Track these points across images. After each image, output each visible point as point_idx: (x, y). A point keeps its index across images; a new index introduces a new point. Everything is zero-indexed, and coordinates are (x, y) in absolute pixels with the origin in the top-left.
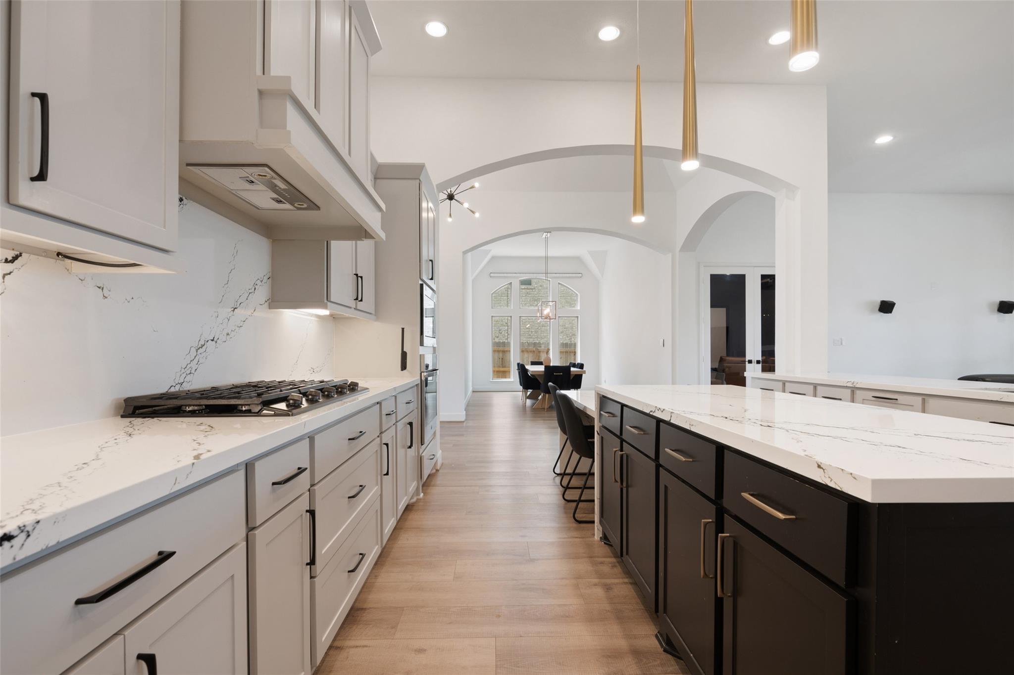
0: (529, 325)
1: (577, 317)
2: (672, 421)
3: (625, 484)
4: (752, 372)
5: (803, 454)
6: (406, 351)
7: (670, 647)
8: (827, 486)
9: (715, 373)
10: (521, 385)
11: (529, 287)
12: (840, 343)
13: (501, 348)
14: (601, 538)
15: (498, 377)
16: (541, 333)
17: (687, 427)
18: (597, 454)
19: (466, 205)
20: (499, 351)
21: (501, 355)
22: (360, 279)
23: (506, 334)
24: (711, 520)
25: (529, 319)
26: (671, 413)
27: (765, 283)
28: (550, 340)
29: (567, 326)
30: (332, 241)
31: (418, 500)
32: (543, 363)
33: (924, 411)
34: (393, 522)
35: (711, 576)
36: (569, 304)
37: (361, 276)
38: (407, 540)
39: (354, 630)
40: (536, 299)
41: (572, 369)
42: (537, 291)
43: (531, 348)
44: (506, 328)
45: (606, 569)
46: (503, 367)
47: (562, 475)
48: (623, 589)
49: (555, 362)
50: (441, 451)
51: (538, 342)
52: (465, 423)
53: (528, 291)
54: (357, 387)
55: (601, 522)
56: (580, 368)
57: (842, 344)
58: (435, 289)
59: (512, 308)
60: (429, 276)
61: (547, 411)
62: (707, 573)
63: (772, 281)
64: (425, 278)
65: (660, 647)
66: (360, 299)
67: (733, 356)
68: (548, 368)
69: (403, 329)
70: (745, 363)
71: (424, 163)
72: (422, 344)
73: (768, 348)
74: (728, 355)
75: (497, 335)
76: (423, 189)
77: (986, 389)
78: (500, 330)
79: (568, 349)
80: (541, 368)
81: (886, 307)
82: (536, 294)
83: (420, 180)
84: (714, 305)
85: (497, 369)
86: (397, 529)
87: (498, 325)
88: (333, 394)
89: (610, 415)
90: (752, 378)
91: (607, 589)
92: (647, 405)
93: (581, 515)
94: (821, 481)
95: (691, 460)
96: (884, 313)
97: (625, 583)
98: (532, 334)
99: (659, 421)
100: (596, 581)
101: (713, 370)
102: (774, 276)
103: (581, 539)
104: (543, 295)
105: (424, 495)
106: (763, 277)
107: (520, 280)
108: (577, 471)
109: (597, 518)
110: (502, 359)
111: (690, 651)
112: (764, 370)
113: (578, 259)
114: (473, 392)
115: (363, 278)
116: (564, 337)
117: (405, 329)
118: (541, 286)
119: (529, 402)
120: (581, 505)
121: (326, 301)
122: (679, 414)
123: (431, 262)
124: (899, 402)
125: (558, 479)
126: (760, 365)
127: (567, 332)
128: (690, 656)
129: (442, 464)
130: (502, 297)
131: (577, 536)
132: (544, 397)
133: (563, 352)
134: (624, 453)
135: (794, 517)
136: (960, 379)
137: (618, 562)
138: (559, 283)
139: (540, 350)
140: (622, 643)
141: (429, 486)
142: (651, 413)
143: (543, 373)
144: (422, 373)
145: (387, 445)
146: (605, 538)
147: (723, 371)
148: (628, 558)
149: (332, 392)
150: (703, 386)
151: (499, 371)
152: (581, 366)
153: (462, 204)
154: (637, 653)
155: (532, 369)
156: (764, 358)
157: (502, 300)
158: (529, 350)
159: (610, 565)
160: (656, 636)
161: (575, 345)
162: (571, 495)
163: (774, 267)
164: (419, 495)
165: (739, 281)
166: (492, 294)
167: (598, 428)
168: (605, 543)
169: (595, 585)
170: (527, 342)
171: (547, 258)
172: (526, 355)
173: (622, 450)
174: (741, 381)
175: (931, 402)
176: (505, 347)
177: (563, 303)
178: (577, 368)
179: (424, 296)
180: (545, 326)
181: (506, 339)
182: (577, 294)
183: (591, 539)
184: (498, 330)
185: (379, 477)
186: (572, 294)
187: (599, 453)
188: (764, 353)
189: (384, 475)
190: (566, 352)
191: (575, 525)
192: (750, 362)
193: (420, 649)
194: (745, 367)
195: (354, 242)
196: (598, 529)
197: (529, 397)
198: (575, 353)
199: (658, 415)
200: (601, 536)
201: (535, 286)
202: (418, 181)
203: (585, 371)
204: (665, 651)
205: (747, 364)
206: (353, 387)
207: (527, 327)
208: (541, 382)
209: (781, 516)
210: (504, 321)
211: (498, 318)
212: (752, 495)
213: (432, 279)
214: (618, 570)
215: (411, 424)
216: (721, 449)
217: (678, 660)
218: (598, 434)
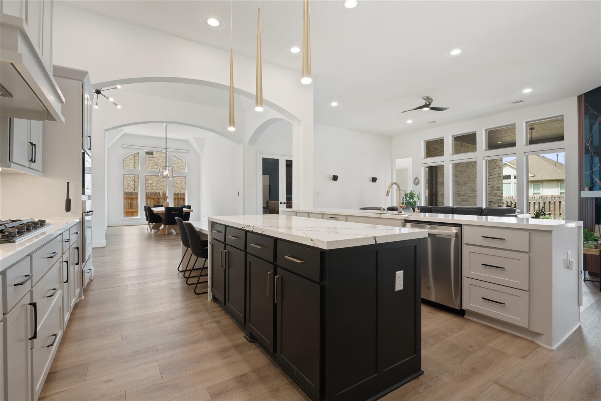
0: (151, 181)
1: (186, 177)
2: (253, 231)
3: (227, 267)
4: (282, 208)
5: (306, 237)
6: (70, 198)
7: (252, 338)
8: (314, 247)
9: (265, 209)
10: (147, 220)
11: (151, 156)
12: (318, 194)
13: (130, 196)
14: (211, 300)
15: (127, 216)
16: (160, 186)
17: (261, 232)
18: (210, 254)
19: (111, 100)
20: (128, 198)
21: (130, 201)
22: (33, 146)
23: (134, 187)
24: (271, 272)
25: (151, 177)
26: (253, 227)
27: (287, 164)
28: (167, 191)
29: (178, 182)
30: (15, 119)
31: (81, 301)
32: (164, 206)
33: (346, 221)
34: (68, 315)
35: (272, 296)
36: (179, 169)
37: (34, 144)
38: (76, 326)
39: (52, 385)
40: (156, 164)
41: (184, 209)
42: (157, 159)
43: (153, 196)
44: (134, 182)
45: (216, 314)
46: (131, 209)
47: (184, 271)
48: (226, 320)
49: (171, 205)
50: (93, 267)
51: (157, 192)
52: (106, 248)
53: (150, 158)
54: (44, 224)
55: (212, 291)
56: (188, 208)
57: (319, 194)
58: (90, 156)
59: (139, 169)
60: (87, 147)
61: (167, 236)
62: (270, 296)
63: (290, 163)
64: (85, 148)
65: (246, 340)
66: (33, 161)
67: (272, 200)
68: (168, 209)
69: (68, 183)
70: (278, 204)
71: (88, 71)
72: (84, 193)
73: (289, 196)
74: (270, 200)
75: (126, 187)
76: (86, 88)
77: (365, 212)
78: (128, 184)
79: (179, 197)
80: (162, 209)
81: (335, 178)
82: (156, 161)
83: (83, 82)
84: (264, 173)
85: (127, 210)
86: (70, 320)
87: (127, 180)
88: (31, 228)
89: (218, 232)
90: (283, 211)
91: (218, 323)
92: (240, 224)
93: (198, 291)
94: (312, 245)
95: (263, 247)
96: (335, 181)
97: (227, 318)
98: (153, 187)
99: (247, 232)
100: (212, 320)
101: (264, 208)
102: (292, 161)
103: (200, 303)
104: (161, 162)
105: (85, 297)
106: (287, 161)
107: (145, 151)
108: (194, 268)
109: (209, 289)
110: (131, 203)
111: (261, 334)
112: (287, 207)
113: (186, 141)
114: (108, 227)
115: (36, 145)
116: (176, 189)
117: (70, 183)
118: (160, 156)
119: (153, 231)
120: (199, 285)
121: (8, 162)
122: (257, 227)
123: (89, 138)
124: (338, 219)
125: (181, 275)
126: (285, 205)
127: (178, 186)
128: (262, 337)
129: (95, 275)
130: (130, 162)
131: (197, 301)
132: (165, 227)
133: (176, 199)
134: (227, 250)
135: (303, 261)
136: (360, 209)
137: (222, 309)
138: (173, 155)
139: (159, 198)
140: (229, 344)
141: (87, 291)
142: (243, 228)
143: (165, 212)
144: (84, 213)
145: (67, 262)
146: (215, 299)
147: (268, 208)
148: (229, 304)
149: (31, 227)
150: (259, 215)
151: (128, 212)
152: (189, 207)
153: (108, 98)
154: (236, 347)
155: (156, 210)
156: (287, 201)
157: (130, 163)
158: (151, 197)
159: (218, 311)
160: (245, 337)
161: (184, 194)
162: (190, 281)
163: (292, 156)
164: (82, 297)
165: (276, 162)
166: (124, 159)
167: (211, 240)
168: (214, 302)
169: (211, 322)
170: (150, 192)
171: (166, 139)
172: (149, 201)
173: (225, 249)
174: (277, 212)
175: (349, 218)
176: (133, 195)
177: (175, 168)
178: (187, 208)
179: (86, 161)
180: (163, 182)
181: (133, 190)
182: (185, 163)
183: (206, 301)
184: (127, 183)
185: (62, 284)
186: (182, 162)
187: (211, 254)
188: (287, 199)
189: (65, 282)
190: (178, 199)
191: (196, 296)
192: (281, 203)
193: (107, 381)
194: (278, 206)
195: (29, 120)
196: (210, 295)
197: (153, 228)
198: (184, 199)
199: (246, 228)
200: (212, 298)
201: (156, 156)
202: (82, 82)
203: (192, 210)
204: (249, 341)
205: (280, 205)
206: (42, 223)
207: (150, 182)
208: (163, 218)
209: (299, 261)
210: (132, 178)
211: (127, 175)
212: (289, 256)
213: (90, 149)
214: (223, 313)
215: (78, 248)
216: (276, 240)
217: (256, 344)
218: (210, 243)
